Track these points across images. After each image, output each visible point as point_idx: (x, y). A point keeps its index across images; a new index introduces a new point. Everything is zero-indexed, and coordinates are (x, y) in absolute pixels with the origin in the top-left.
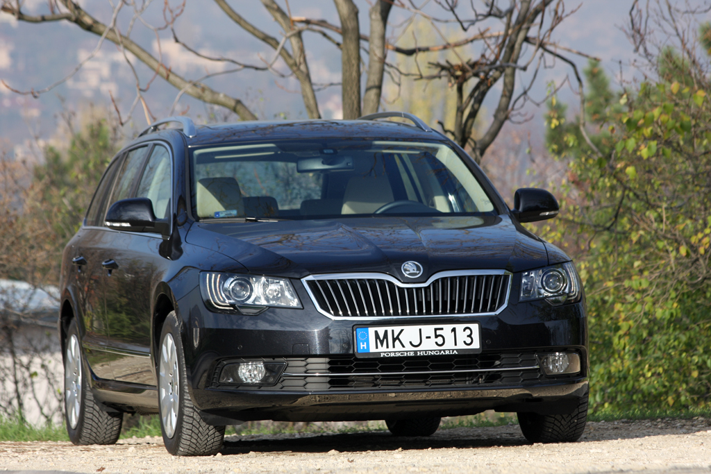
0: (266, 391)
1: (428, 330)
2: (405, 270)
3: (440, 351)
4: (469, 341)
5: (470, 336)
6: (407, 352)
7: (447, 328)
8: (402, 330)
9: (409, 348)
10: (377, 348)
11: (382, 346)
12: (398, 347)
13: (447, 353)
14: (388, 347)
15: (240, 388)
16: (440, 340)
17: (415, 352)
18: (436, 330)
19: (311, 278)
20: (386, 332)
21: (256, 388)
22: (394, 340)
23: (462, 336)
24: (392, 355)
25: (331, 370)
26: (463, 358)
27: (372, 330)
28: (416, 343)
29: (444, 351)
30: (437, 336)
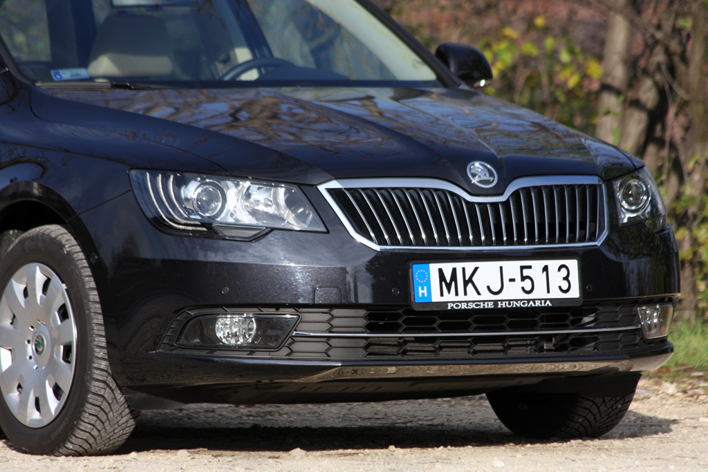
0: (262, 358)
1: (512, 268)
2: (474, 175)
3: (529, 301)
4: (565, 288)
5: (566, 278)
6: (484, 302)
7: (538, 265)
8: (476, 269)
9: (486, 296)
10: (442, 295)
11: (449, 291)
12: (472, 294)
13: (538, 304)
14: (457, 294)
15: (217, 353)
16: (527, 285)
17: (496, 302)
18: (522, 268)
19: (335, 184)
20: (454, 270)
21: (244, 355)
22: (466, 283)
23: (557, 278)
24: (464, 306)
25: (370, 328)
26: (558, 313)
27: (434, 268)
28: (496, 289)
29: (534, 300)
30: (523, 278)
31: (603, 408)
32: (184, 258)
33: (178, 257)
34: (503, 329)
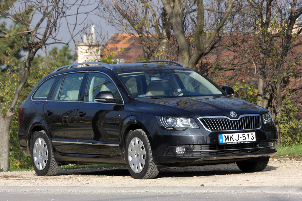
0: (186, 156)
1: (241, 135)
2: (232, 115)
3: (245, 142)
4: (253, 138)
5: (253, 136)
6: (235, 142)
7: (246, 134)
8: (233, 135)
9: (235, 141)
10: (225, 141)
11: (227, 140)
12: (232, 141)
13: (247, 142)
14: (229, 141)
15: (177, 156)
16: (244, 138)
17: (237, 142)
18: (243, 134)
19: (201, 118)
20: (228, 136)
21: (182, 156)
22: (231, 138)
23: (251, 136)
24: (230, 143)
25: (210, 149)
26: (251, 144)
27: (223, 135)
28: (237, 139)
29: (246, 142)
30: (243, 137)
31: (262, 165)
32: (169, 135)
33: (167, 135)
34: (239, 148)
